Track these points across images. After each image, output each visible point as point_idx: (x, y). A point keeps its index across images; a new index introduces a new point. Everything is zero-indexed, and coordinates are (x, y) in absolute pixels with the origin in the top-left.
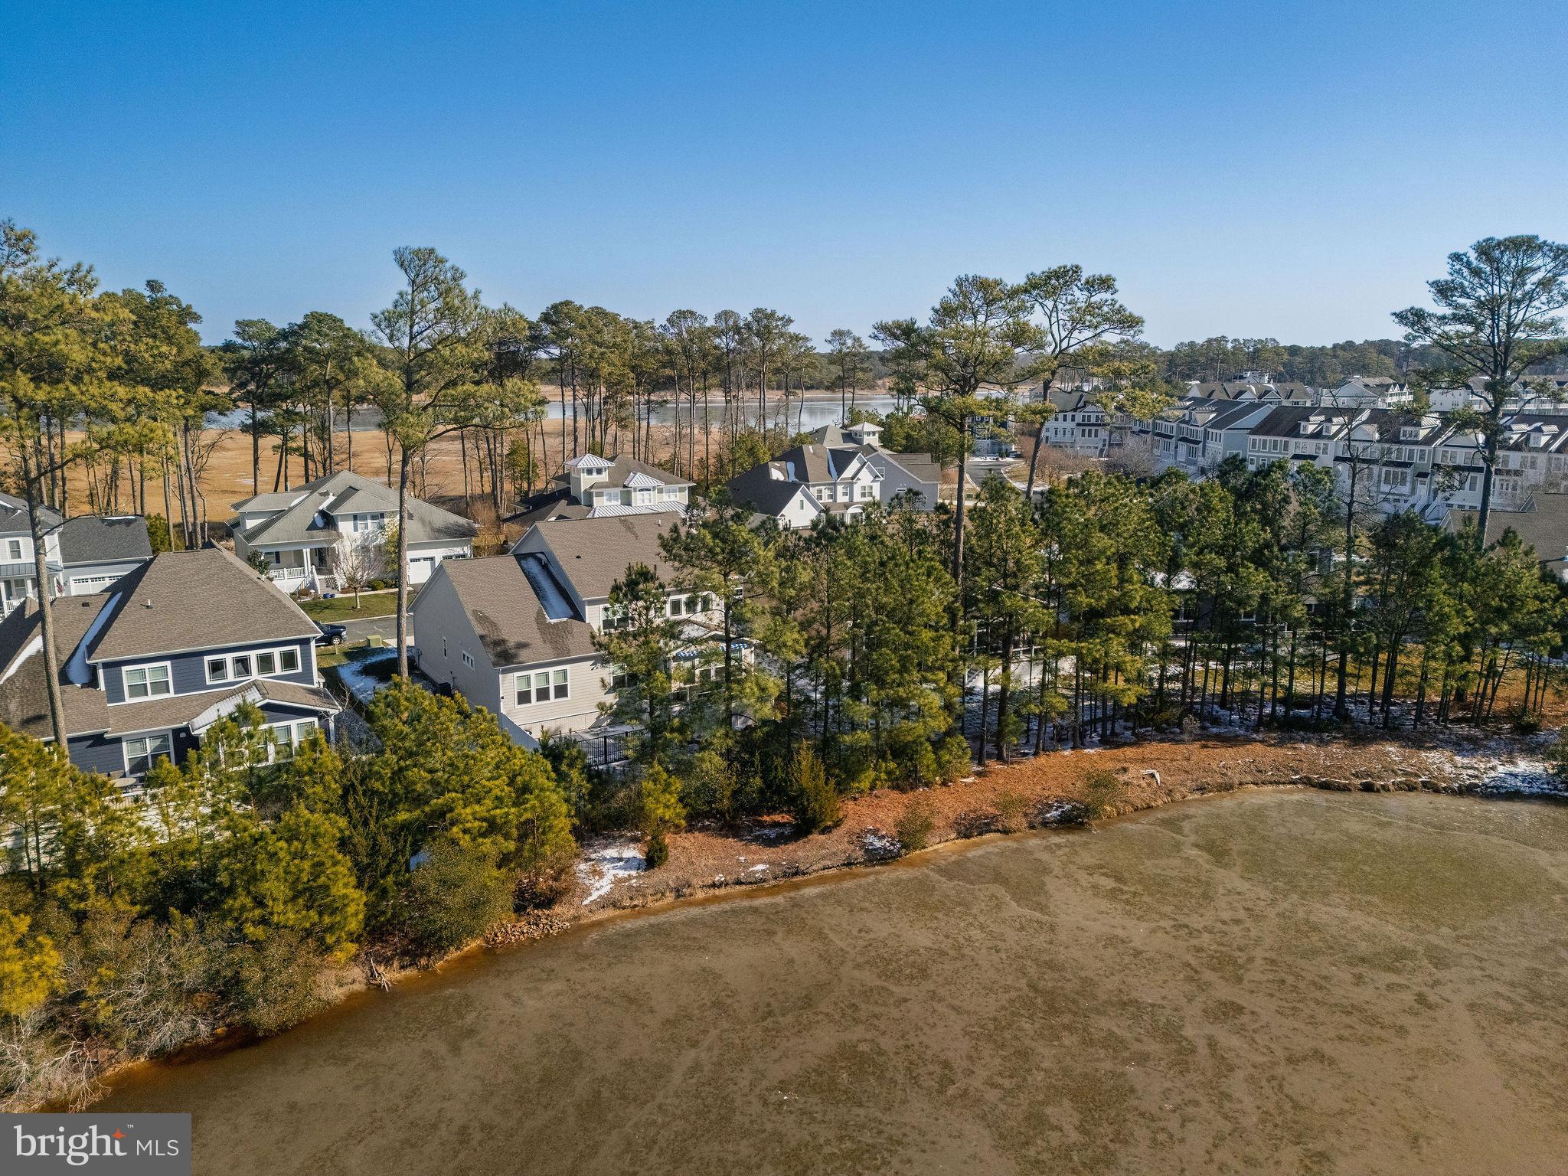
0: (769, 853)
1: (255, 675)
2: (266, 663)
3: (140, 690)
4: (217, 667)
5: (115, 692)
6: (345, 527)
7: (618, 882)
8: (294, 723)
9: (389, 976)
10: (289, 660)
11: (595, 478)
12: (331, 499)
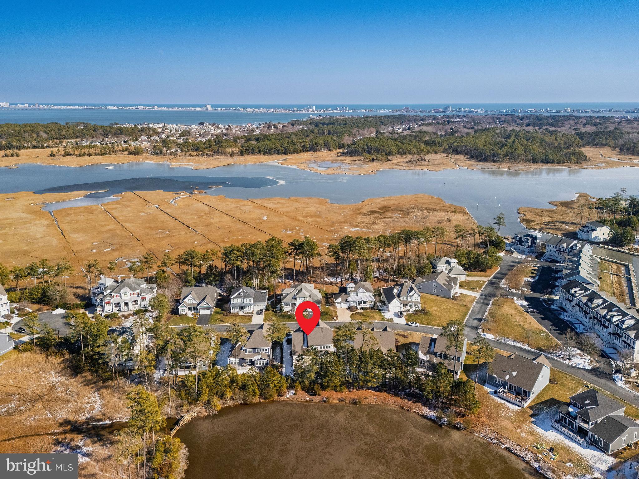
0: (310, 397)
1: (262, 352)
2: (263, 350)
3: (249, 352)
4: (258, 351)
5: (246, 352)
6: (298, 299)
7: (290, 396)
8: (264, 361)
9: (262, 401)
10: (266, 350)
11: (351, 289)
12: (298, 291)
